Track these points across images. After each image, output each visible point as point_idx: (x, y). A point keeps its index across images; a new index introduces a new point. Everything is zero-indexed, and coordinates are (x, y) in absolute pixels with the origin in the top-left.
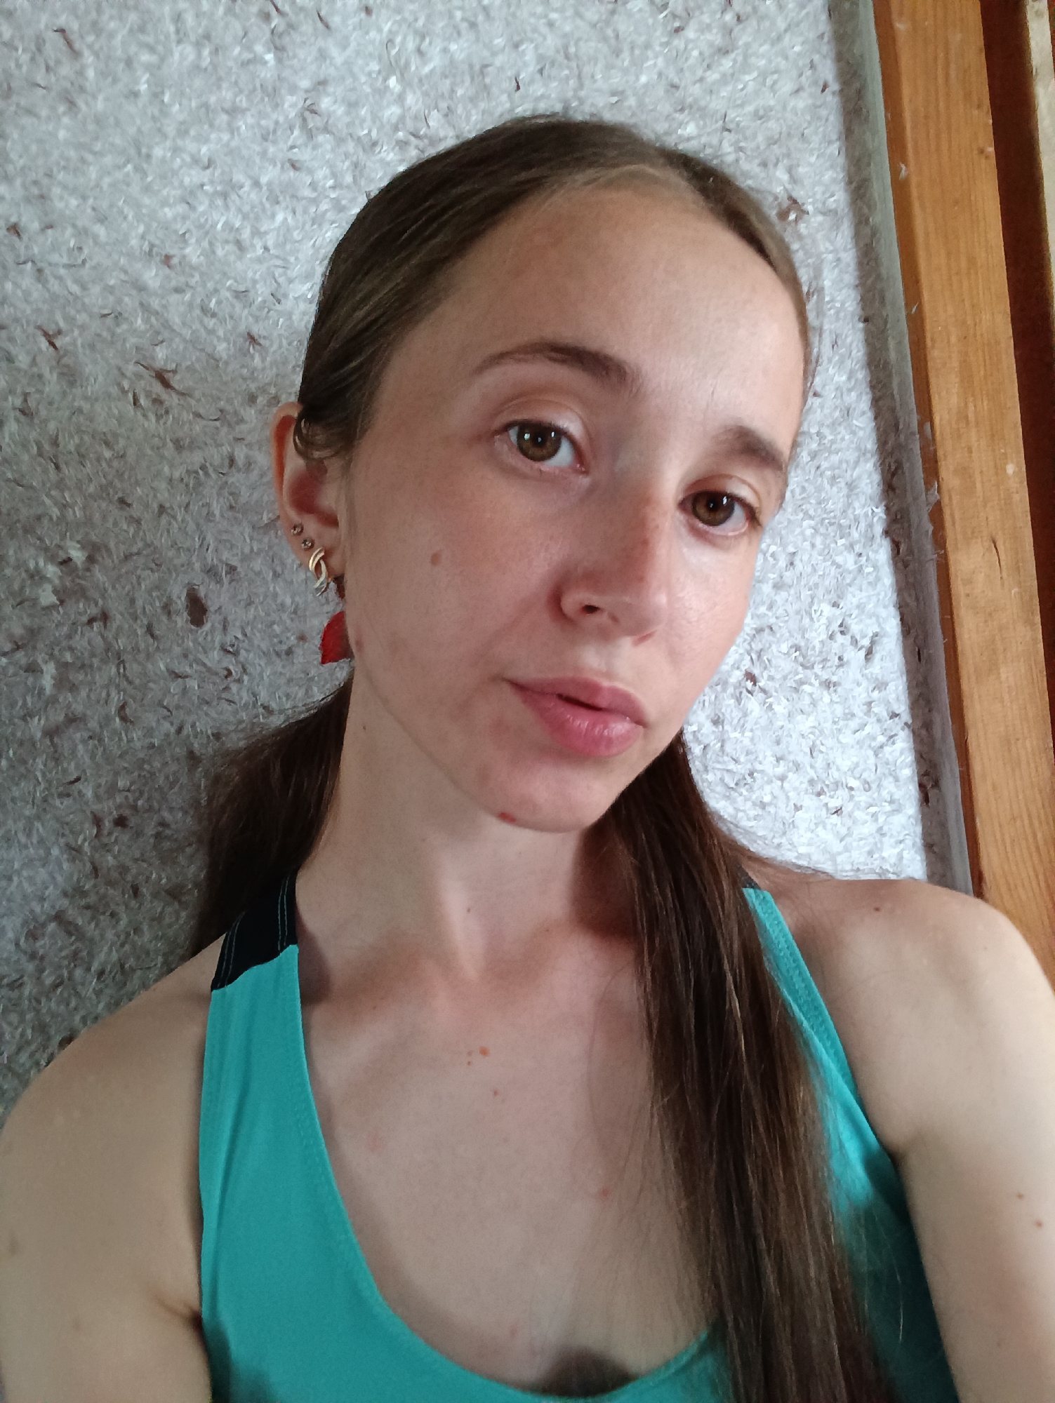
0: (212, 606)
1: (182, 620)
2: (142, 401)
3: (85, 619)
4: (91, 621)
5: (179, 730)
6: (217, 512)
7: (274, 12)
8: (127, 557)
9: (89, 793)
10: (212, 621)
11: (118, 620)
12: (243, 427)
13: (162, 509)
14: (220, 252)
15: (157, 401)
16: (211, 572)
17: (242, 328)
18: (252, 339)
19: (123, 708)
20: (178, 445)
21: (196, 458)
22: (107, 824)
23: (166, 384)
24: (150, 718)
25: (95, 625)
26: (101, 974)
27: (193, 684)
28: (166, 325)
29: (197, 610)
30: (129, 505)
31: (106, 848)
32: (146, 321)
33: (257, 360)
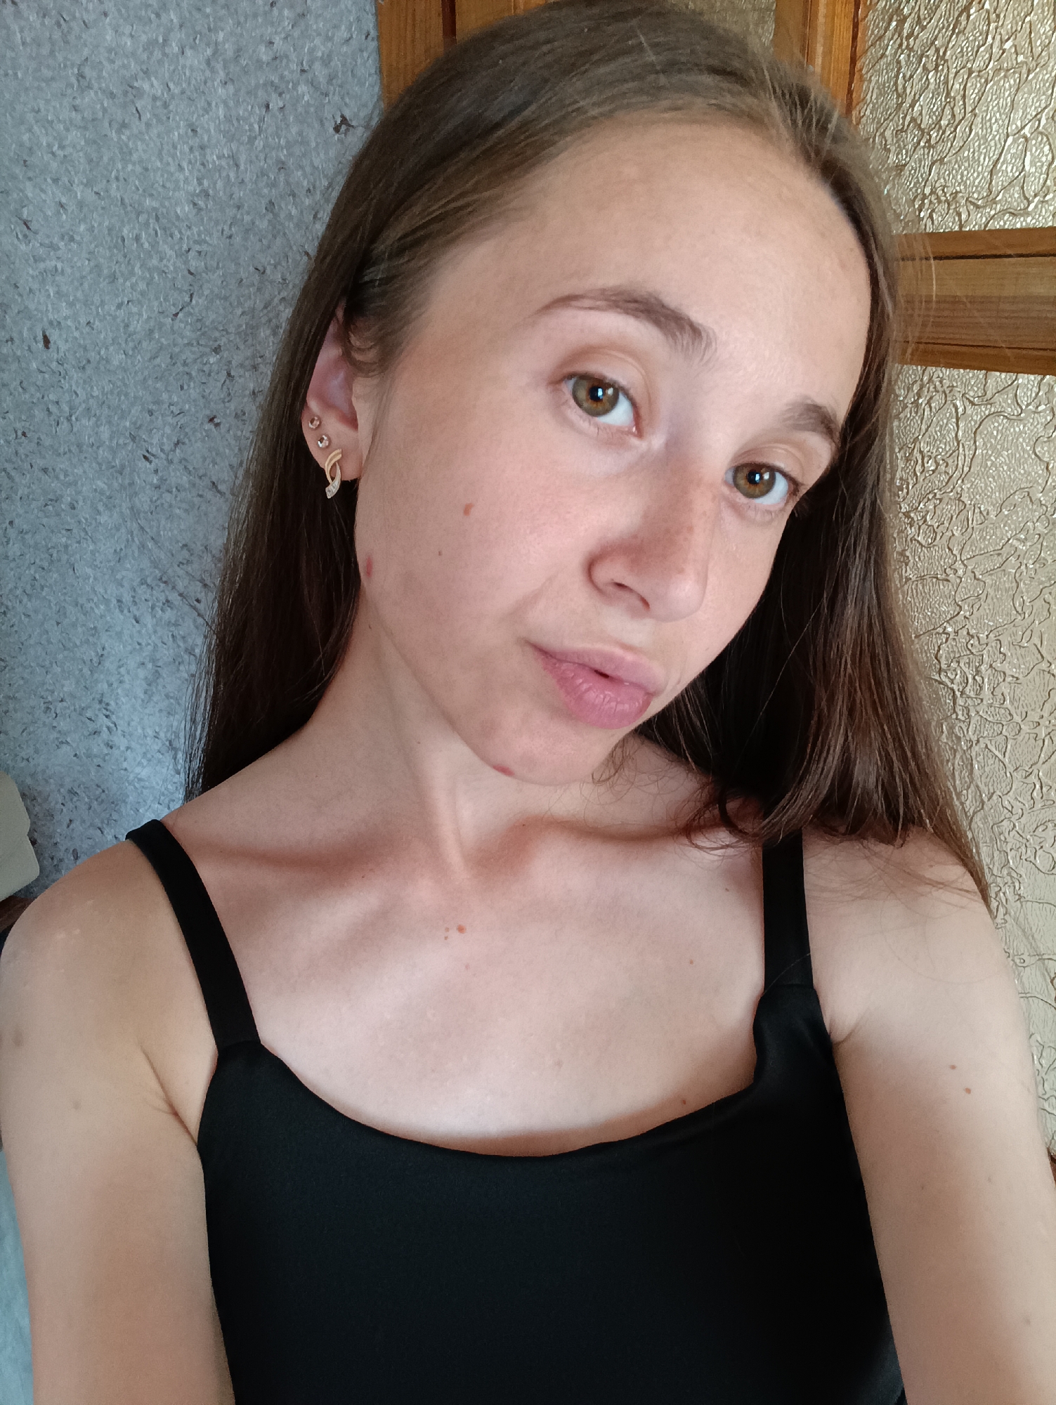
0: (52, 339)
1: (41, 345)
2: (20, 236)
3: (5, 339)
4: (7, 341)
5: (43, 397)
6: (52, 294)
7: (62, 21)
8: (19, 312)
9: (12, 417)
10: (51, 345)
11: (17, 341)
12: (60, 252)
13: (31, 290)
14: (45, 157)
15: (25, 236)
16: (51, 323)
17: (57, 200)
18: (62, 206)
19: (21, 383)
20: (36, 261)
21: (42, 266)
22: (20, 433)
23: (28, 228)
24: (32, 390)
25: (10, 343)
26: (21, 498)
27: (47, 376)
28: (27, 197)
29: (47, 341)
30: (18, 287)
31: (20, 444)
32: (18, 194)
33: (64, 217)
